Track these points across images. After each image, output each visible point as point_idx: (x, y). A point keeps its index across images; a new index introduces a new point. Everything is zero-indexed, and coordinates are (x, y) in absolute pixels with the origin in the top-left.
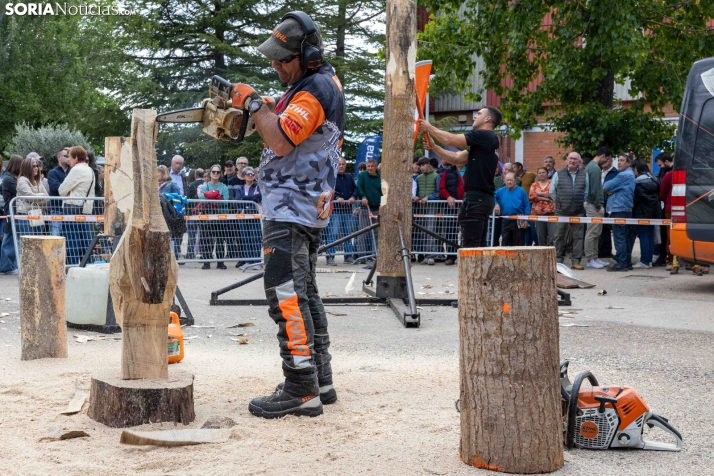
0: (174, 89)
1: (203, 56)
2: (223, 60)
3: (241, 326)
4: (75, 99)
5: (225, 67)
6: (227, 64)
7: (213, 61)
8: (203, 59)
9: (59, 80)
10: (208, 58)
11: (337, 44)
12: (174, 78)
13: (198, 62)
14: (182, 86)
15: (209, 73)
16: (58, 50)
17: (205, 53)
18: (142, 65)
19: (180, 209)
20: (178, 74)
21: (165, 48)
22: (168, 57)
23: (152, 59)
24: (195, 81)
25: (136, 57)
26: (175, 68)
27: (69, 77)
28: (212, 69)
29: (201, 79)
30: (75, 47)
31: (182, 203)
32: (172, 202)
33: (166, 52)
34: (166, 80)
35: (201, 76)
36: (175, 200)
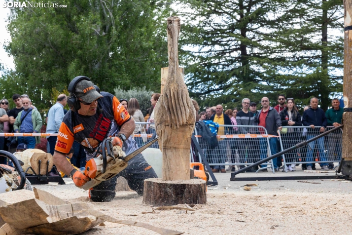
0: (215, 71)
1: (233, 49)
2: (246, 51)
3: (247, 185)
4: (152, 77)
5: (247, 55)
6: (248, 53)
7: (240, 52)
8: (233, 51)
9: (142, 66)
10: (236, 50)
11: (322, 35)
12: (215, 64)
13: (230, 53)
14: (219, 69)
15: (237, 59)
16: (141, 47)
17: (234, 47)
18: (194, 57)
19: (214, 131)
20: (217, 61)
21: (208, 45)
22: (210, 51)
23: (200, 52)
24: (228, 66)
25: (190, 52)
26: (215, 57)
27: (148, 63)
28: (239, 57)
29: (232, 64)
30: (151, 44)
31: (215, 127)
32: (208, 126)
33: (209, 48)
34: (209, 65)
35: (232, 61)
36: (210, 125)
